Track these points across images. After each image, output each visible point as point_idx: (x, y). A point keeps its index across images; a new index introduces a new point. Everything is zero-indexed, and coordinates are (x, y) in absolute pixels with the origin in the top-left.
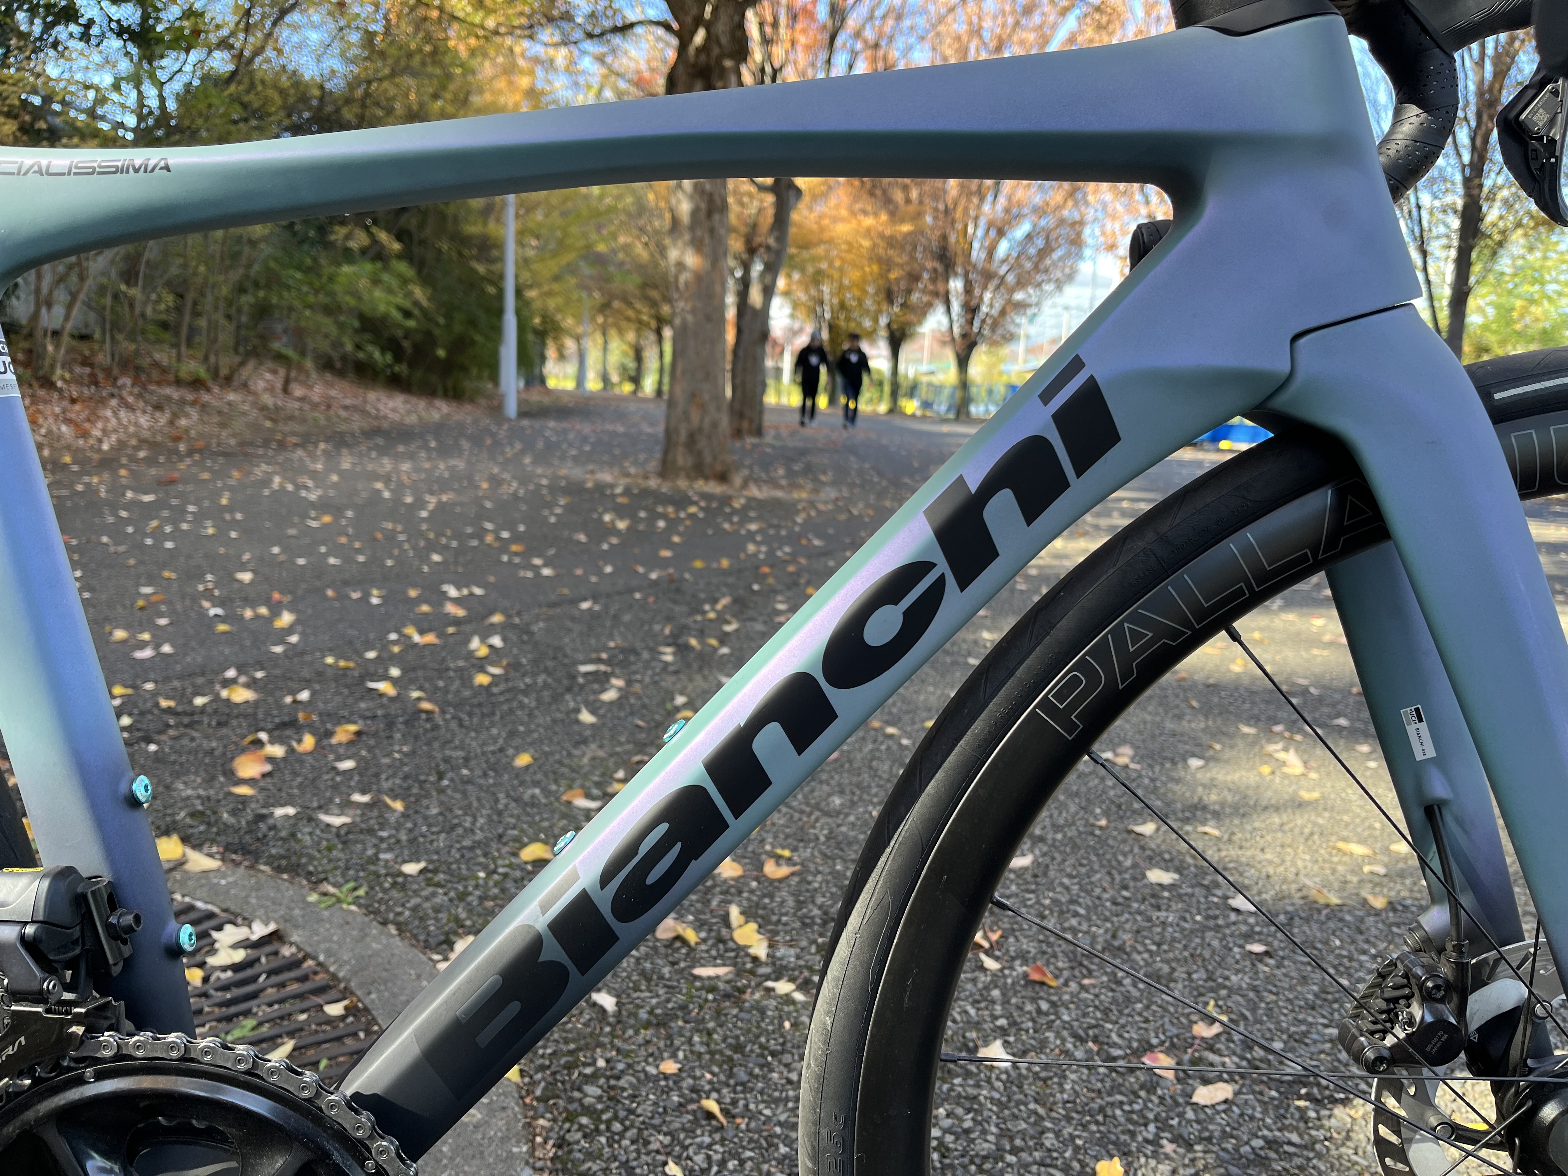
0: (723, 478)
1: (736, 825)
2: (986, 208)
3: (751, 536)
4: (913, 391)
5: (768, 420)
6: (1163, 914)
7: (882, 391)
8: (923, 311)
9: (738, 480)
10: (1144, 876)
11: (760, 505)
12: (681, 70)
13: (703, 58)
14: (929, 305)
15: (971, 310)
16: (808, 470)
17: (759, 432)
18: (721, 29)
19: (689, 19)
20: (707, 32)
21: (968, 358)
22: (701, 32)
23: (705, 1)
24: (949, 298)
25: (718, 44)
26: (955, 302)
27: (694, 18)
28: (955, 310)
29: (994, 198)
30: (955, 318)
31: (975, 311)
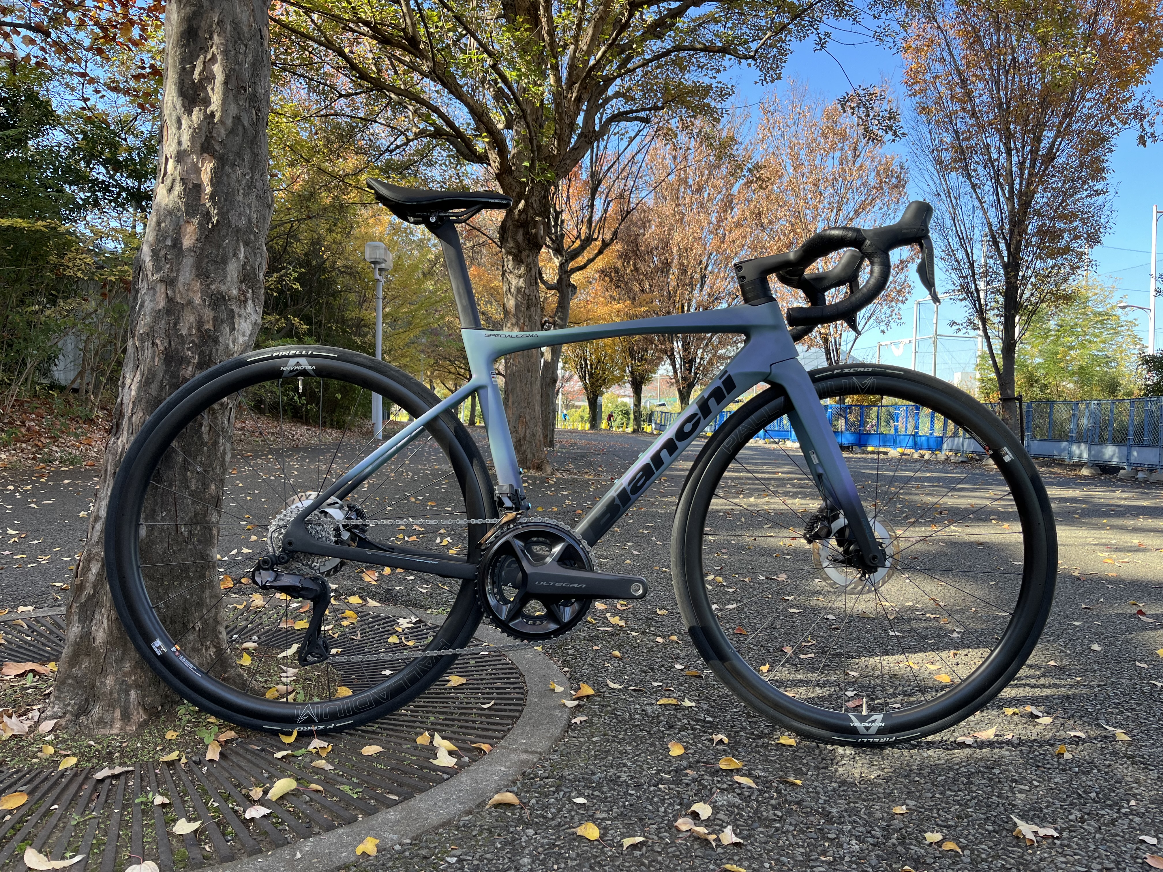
0: (539, 468)
1: (657, 473)
2: (696, 293)
3: (566, 497)
4: (650, 418)
5: (556, 438)
7: (629, 419)
8: (656, 363)
9: (549, 469)
11: (566, 481)
12: (509, 223)
13: (523, 216)
14: (660, 359)
15: (688, 362)
16: (589, 465)
17: (552, 444)
18: (534, 199)
19: (515, 194)
20: (526, 202)
21: (689, 393)
22: (523, 202)
23: (525, 184)
24: (673, 354)
25: (533, 208)
26: (677, 356)
27: (518, 193)
28: (678, 361)
29: (702, 286)
30: (678, 366)
31: (692, 361)
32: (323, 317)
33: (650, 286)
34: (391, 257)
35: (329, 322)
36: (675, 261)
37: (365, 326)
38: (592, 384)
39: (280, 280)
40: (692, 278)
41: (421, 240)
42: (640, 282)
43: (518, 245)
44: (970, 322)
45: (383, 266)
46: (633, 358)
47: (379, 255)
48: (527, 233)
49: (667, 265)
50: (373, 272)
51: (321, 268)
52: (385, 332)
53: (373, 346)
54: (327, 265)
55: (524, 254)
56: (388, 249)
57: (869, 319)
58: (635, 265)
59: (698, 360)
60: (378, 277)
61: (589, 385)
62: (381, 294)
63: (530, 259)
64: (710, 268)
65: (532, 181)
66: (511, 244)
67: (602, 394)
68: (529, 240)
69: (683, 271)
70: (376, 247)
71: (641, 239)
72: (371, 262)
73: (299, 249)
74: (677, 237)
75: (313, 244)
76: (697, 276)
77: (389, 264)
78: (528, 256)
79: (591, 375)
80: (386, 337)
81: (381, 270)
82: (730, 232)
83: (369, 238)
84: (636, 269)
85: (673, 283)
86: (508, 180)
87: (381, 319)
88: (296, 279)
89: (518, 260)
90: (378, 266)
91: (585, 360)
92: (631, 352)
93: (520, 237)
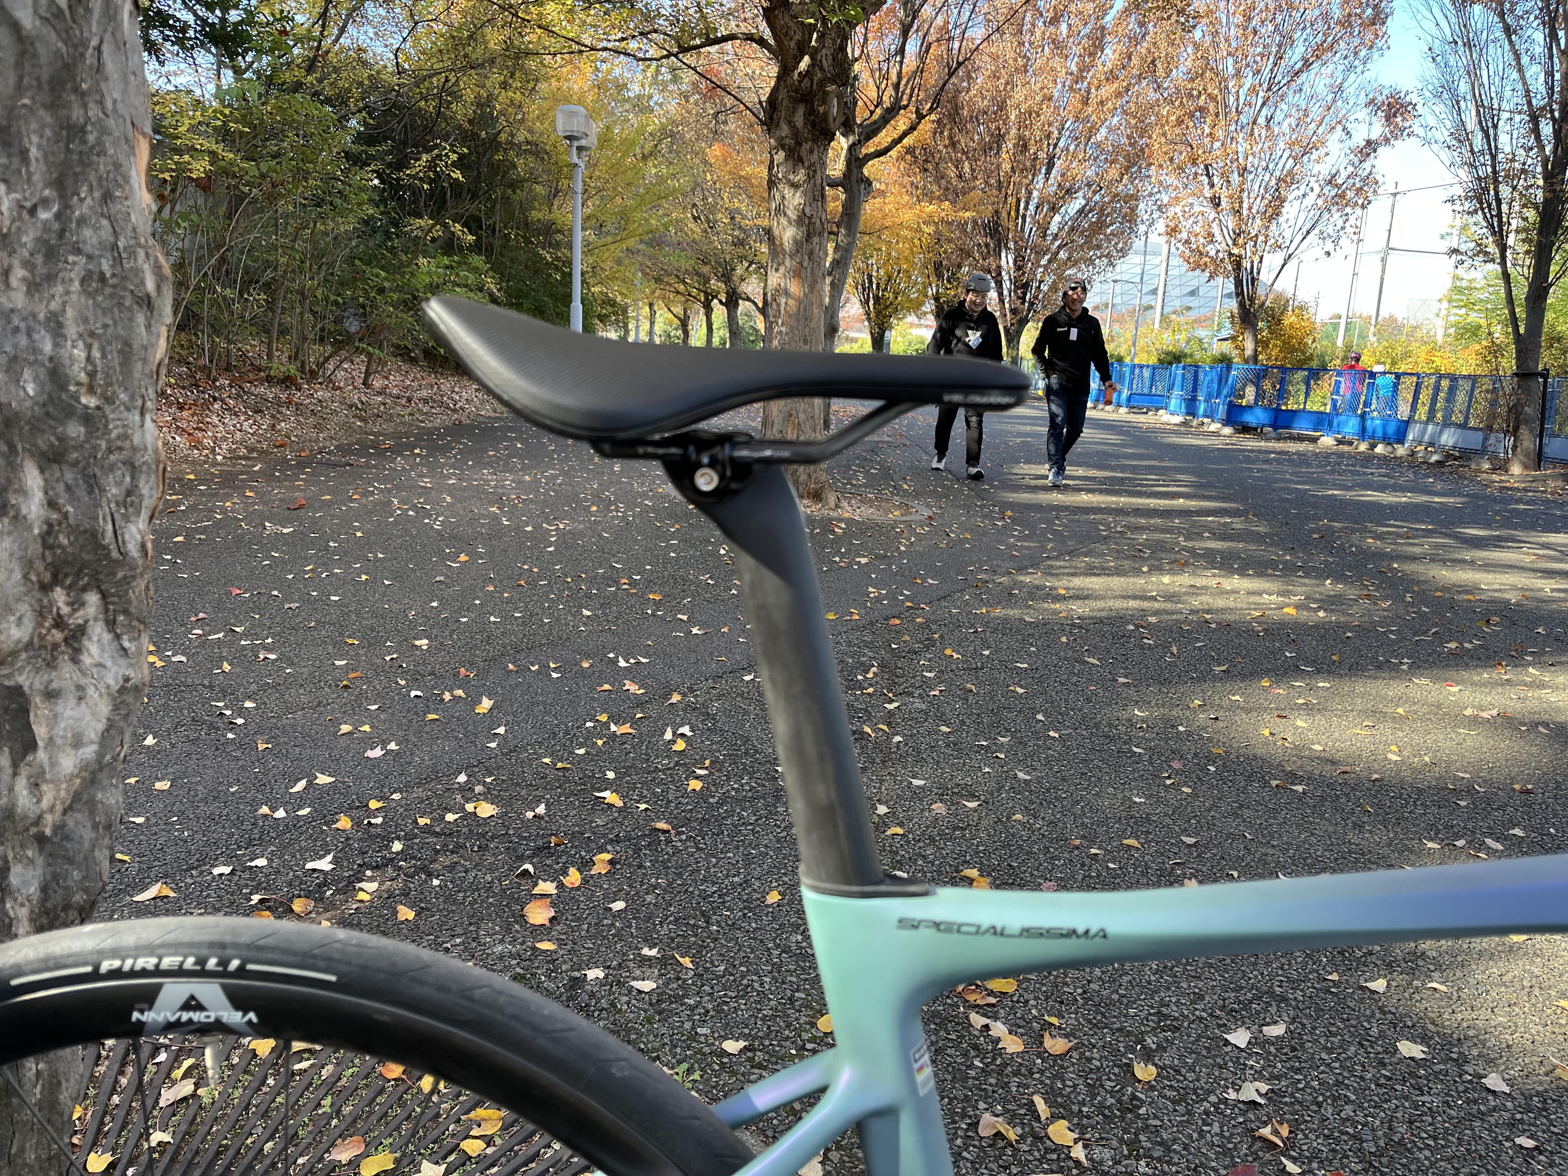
2: (1040, 182)
6: (1426, 1098)
9: (832, 499)
10: (1396, 1050)
11: (861, 529)
12: (782, 94)
13: (806, 82)
15: (1023, 285)
18: (826, 53)
19: (793, 44)
20: (812, 58)
21: (1019, 333)
22: (807, 58)
23: (812, 28)
24: (1000, 274)
25: (822, 69)
26: (1006, 277)
27: (798, 43)
28: (1006, 284)
29: (1048, 172)
30: (1005, 292)
31: (1026, 286)
32: (497, 218)
33: (973, 170)
34: (595, 128)
35: (505, 227)
36: (1013, 132)
37: (559, 231)
38: (878, 313)
39: (432, 165)
40: (1036, 159)
41: (639, 97)
42: (958, 164)
43: (795, 133)
44: (1481, 250)
45: (583, 142)
46: (940, 276)
47: (576, 126)
48: (811, 112)
49: (999, 138)
50: (568, 152)
51: (493, 143)
52: (587, 243)
53: (569, 263)
54: (503, 137)
55: (806, 147)
56: (591, 115)
57: (1308, 233)
58: (951, 137)
59: (1035, 284)
60: (575, 160)
61: (872, 315)
62: (579, 188)
63: (815, 157)
64: (1061, 144)
65: (825, 21)
66: (785, 130)
67: (891, 328)
68: (813, 124)
69: (1023, 145)
70: (572, 114)
71: (964, 97)
72: (566, 137)
73: (461, 112)
74: (1019, 94)
75: (480, 105)
76: (1042, 155)
77: (591, 141)
78: (811, 151)
79: (877, 299)
80: (589, 249)
81: (580, 149)
82: (1098, 88)
83: (561, 98)
84: (953, 144)
85: (1006, 166)
86: (783, 19)
87: (579, 222)
88: (454, 164)
89: (795, 157)
90: (576, 144)
91: (870, 277)
92: (938, 268)
93: (799, 119)
